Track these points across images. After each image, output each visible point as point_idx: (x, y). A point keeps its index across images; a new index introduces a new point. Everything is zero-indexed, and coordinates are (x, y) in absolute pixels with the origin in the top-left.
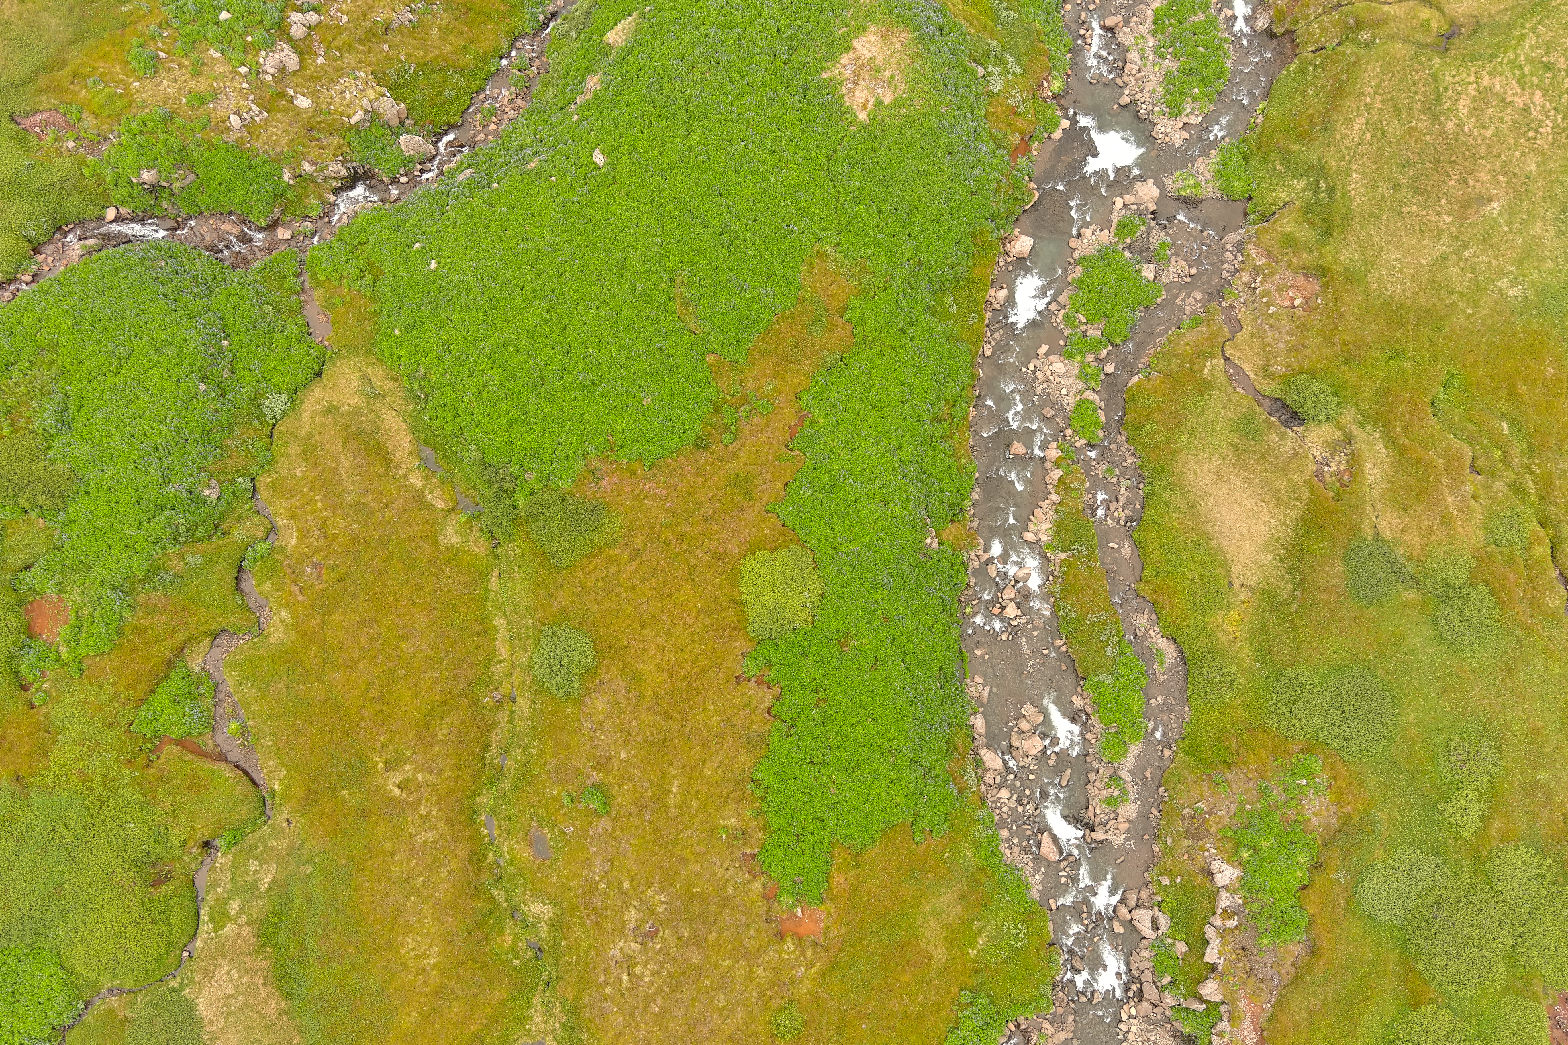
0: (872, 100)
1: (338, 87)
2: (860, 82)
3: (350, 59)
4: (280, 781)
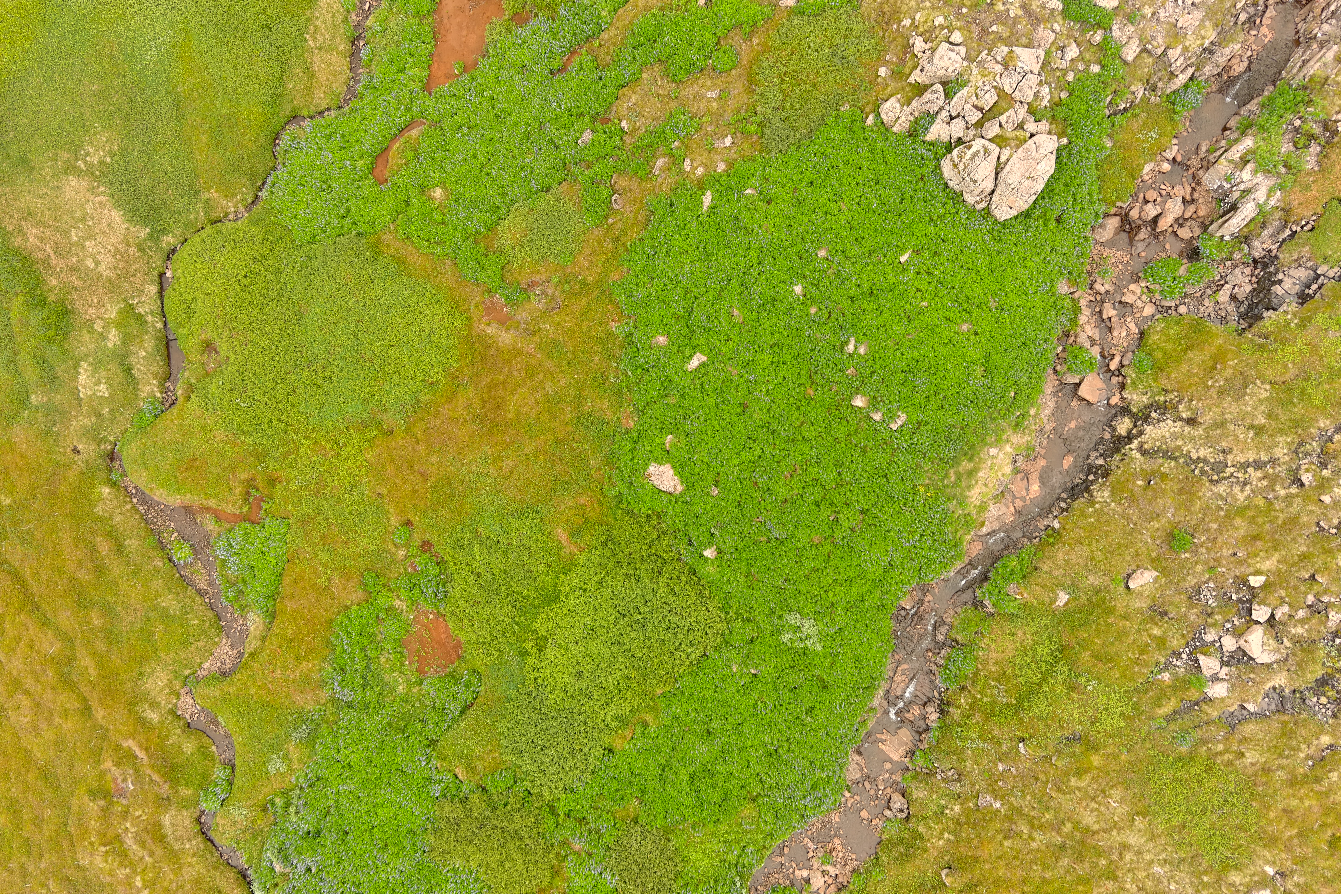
4: (101, 499)
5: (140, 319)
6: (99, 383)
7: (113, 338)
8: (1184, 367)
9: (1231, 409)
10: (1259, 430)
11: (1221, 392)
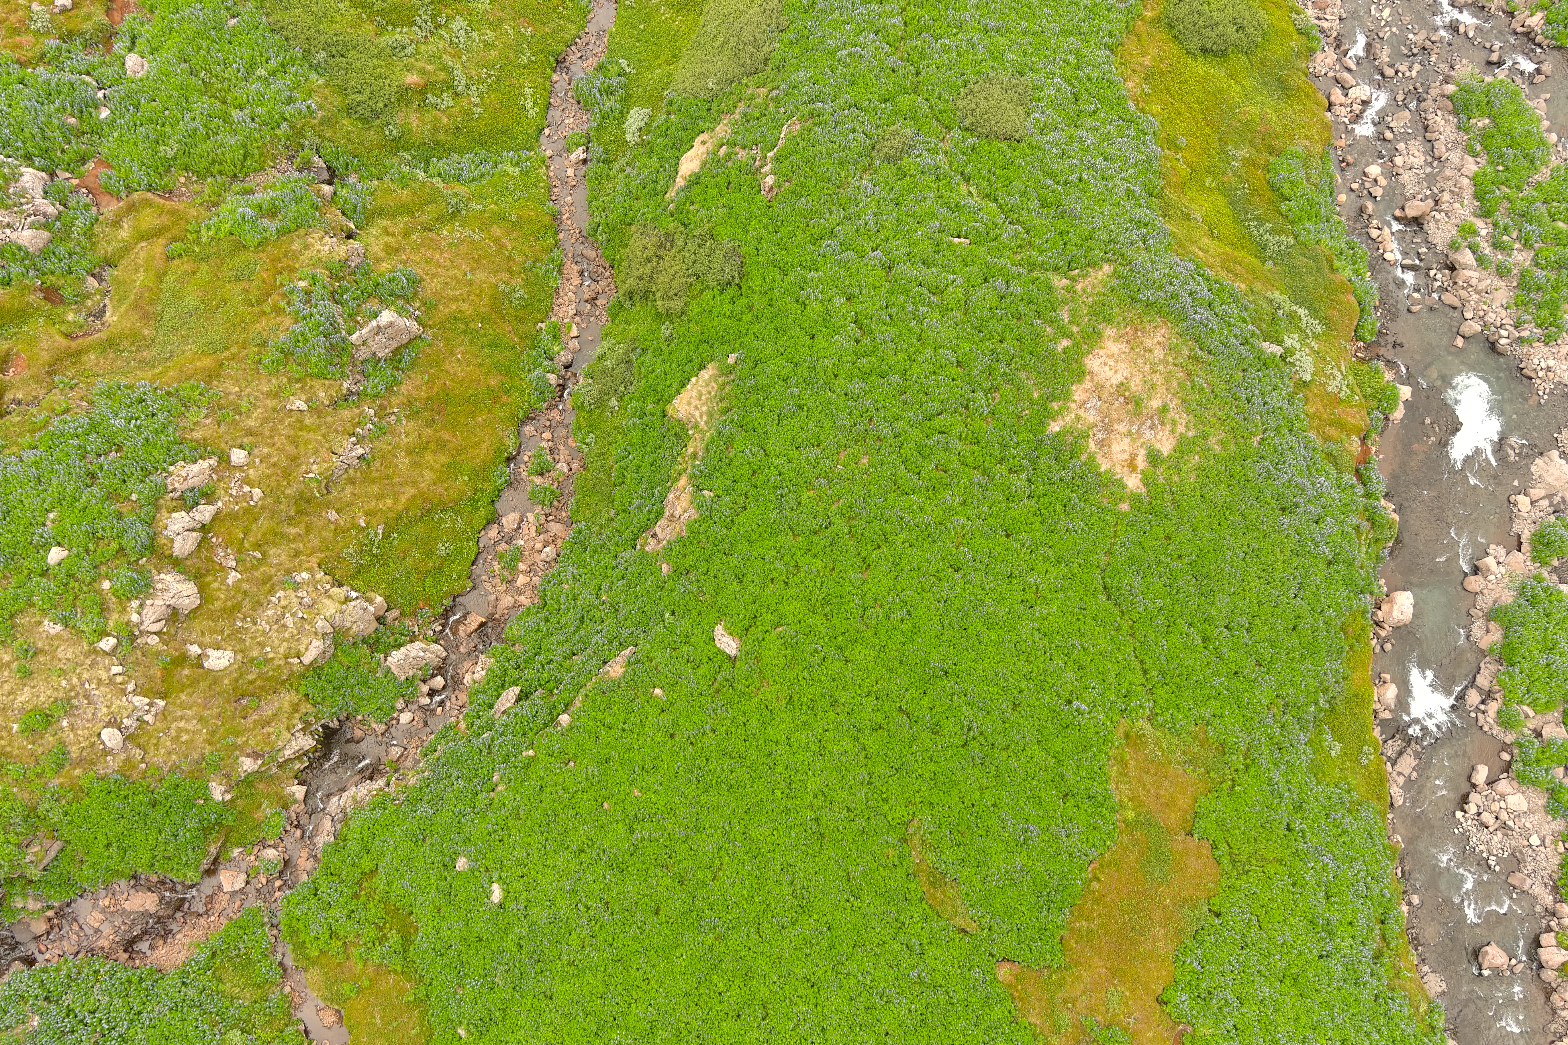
0: (1143, 452)
1: (270, 612)
2: (1116, 427)
3: (279, 555)
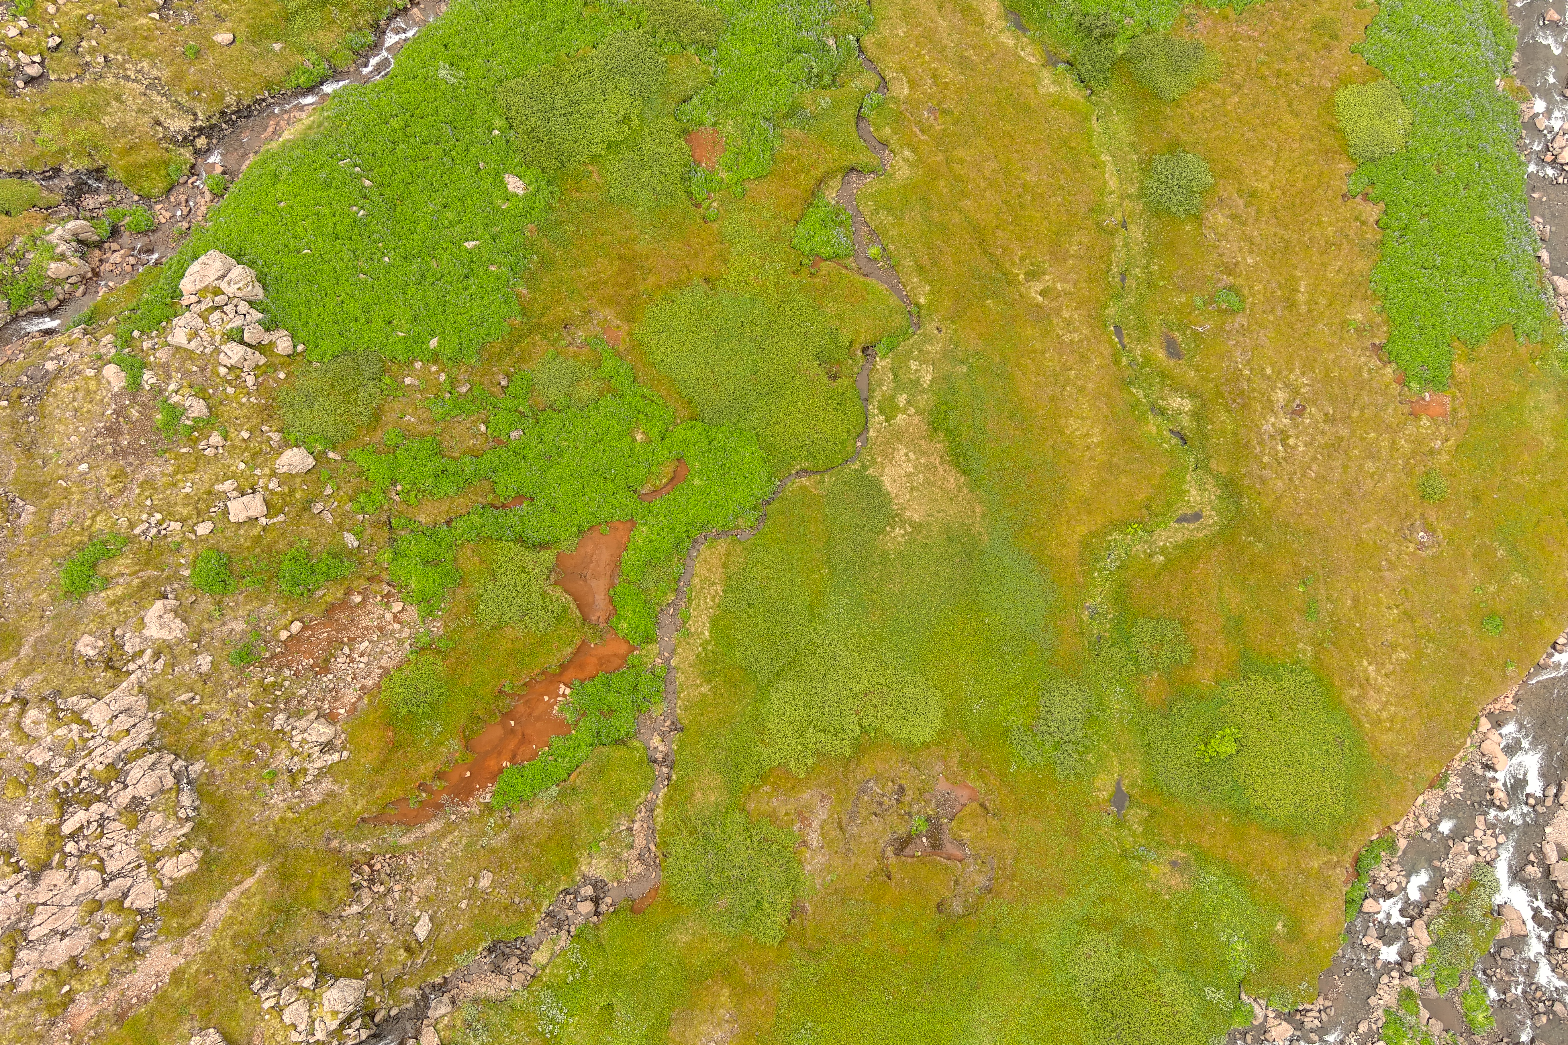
4: (926, 295)
5: (882, 412)
6: (916, 370)
7: (902, 400)
8: (150, 156)
9: (130, 118)
10: (118, 98)
11: (132, 132)
